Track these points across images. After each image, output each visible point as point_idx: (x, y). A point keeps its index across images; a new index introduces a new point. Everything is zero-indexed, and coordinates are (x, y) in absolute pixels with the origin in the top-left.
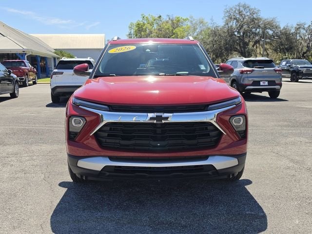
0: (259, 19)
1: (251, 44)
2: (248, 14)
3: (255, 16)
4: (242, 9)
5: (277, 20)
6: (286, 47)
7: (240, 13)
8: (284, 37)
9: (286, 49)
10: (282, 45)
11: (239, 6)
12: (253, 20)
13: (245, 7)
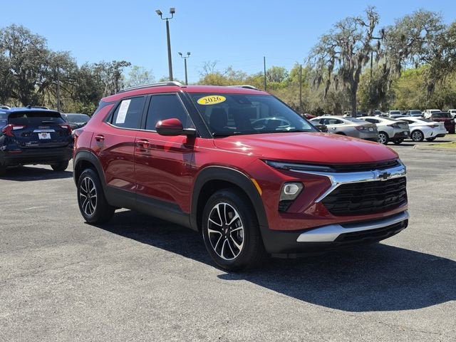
0: (45, 52)
1: (37, 87)
2: (27, 42)
3: (38, 46)
4: (17, 34)
5: (71, 56)
6: (89, 94)
7: (15, 40)
8: (84, 81)
9: (89, 97)
10: (83, 91)
11: (13, 28)
12: (37, 52)
13: (21, 31)
